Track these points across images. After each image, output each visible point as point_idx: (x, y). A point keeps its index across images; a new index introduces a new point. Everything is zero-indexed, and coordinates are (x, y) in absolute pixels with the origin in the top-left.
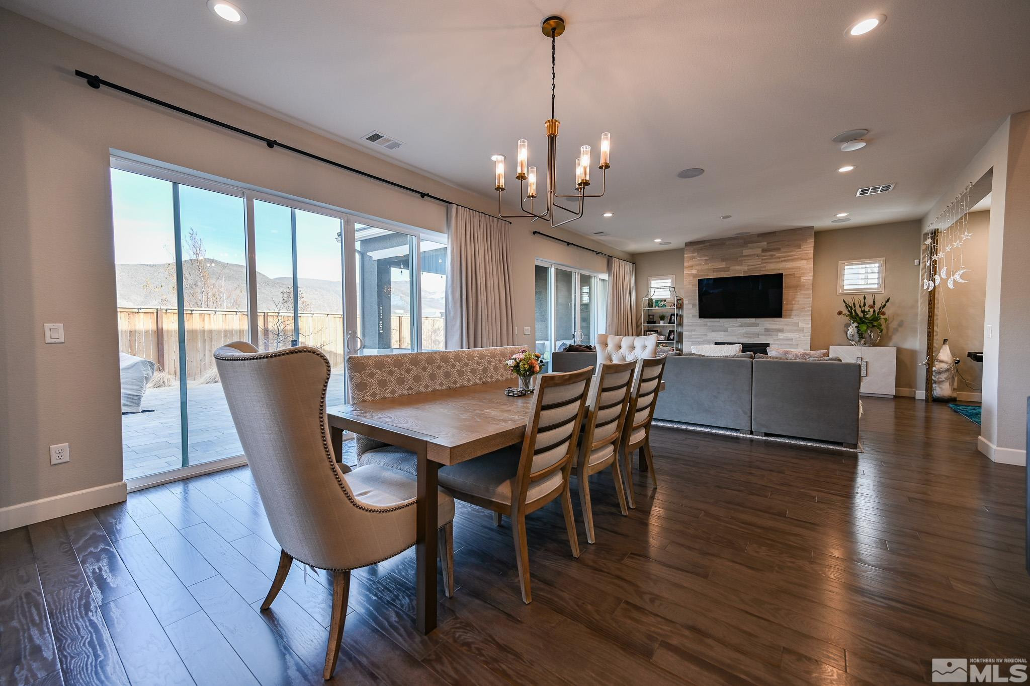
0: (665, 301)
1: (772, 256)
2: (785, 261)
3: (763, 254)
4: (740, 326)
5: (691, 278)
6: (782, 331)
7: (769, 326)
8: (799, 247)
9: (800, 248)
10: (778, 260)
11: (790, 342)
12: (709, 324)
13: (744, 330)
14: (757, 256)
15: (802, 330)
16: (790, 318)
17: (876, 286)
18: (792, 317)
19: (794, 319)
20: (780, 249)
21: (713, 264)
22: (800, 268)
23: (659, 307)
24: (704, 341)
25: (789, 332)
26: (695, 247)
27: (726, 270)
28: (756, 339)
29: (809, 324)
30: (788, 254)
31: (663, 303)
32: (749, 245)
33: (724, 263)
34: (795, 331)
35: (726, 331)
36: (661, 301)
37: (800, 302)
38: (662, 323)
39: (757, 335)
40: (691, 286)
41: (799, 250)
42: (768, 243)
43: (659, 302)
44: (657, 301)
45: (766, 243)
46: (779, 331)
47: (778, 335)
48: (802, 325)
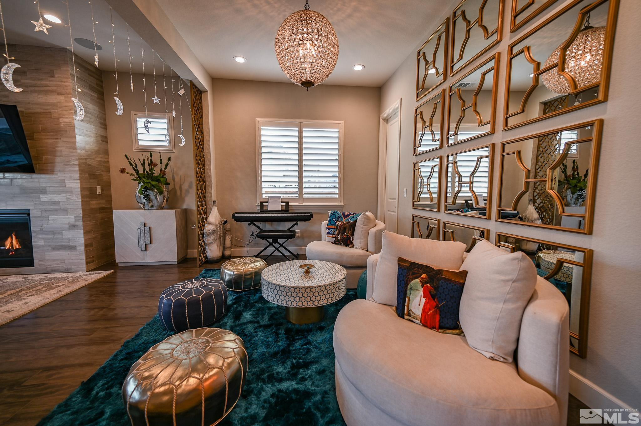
6: (44, 191)
8: (52, 75)
9: (54, 77)
15: (70, 191)
16: (53, 174)
17: (165, 144)
18: (55, 172)
19: (59, 176)
22: (57, 106)
25: (54, 193)
30: (39, 82)
34: (62, 192)
39: (11, 197)
41: (52, 79)
46: (41, 192)
47: (40, 198)
48: (68, 184)
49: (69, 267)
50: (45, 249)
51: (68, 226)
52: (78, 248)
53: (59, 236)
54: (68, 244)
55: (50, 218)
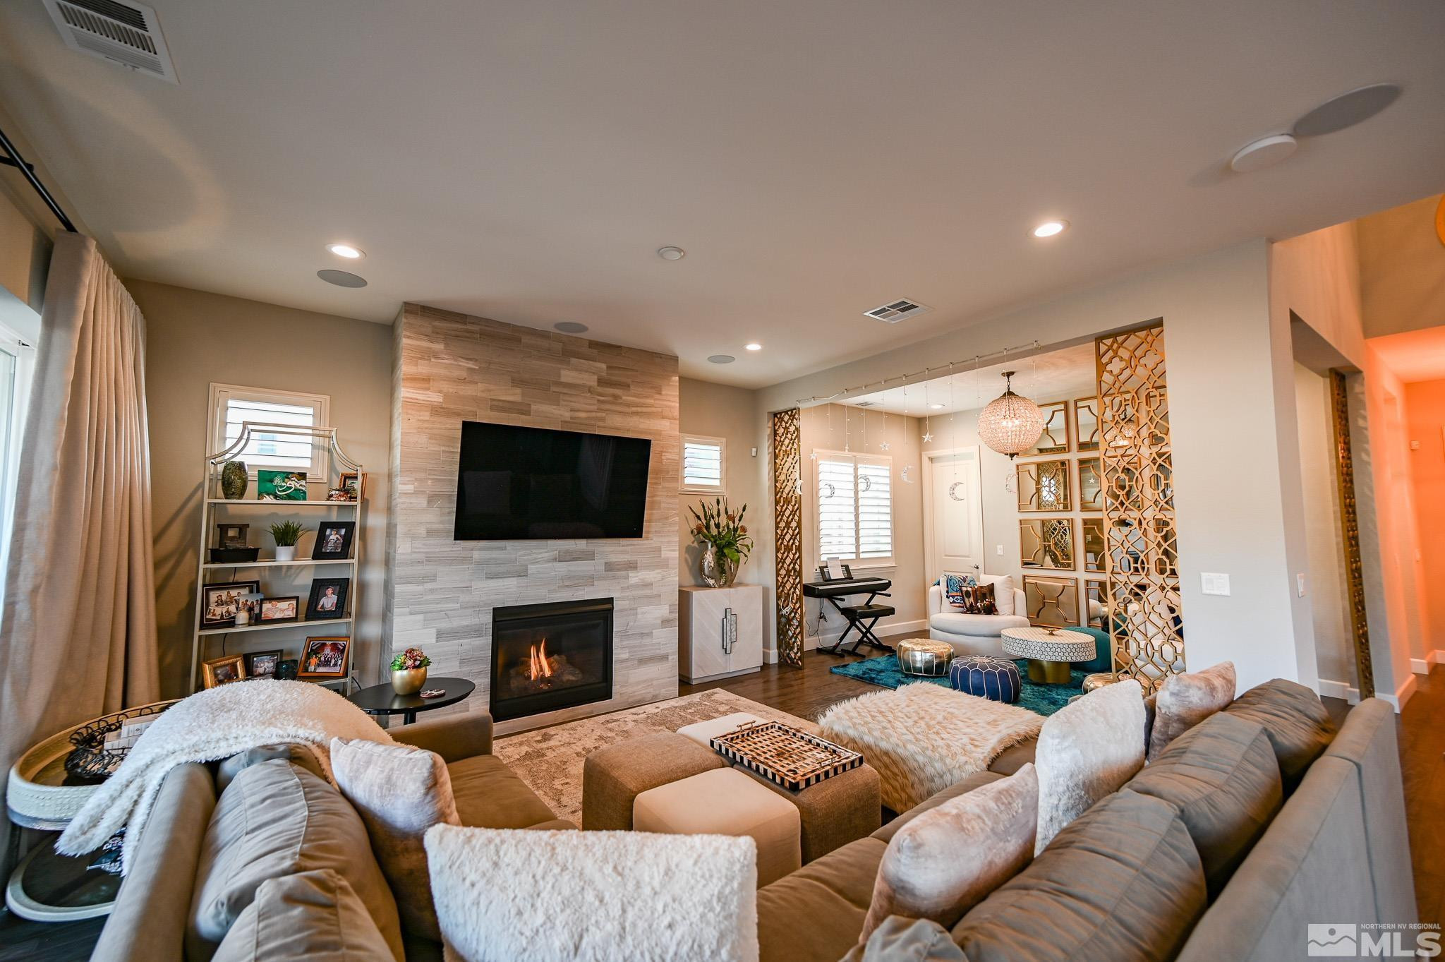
0: (302, 476)
1: (616, 397)
2: (637, 413)
3: (600, 389)
4: (555, 560)
5: (426, 415)
6: (632, 566)
7: (613, 558)
8: (657, 390)
9: (660, 394)
10: (627, 410)
11: (647, 592)
12: (476, 555)
13: (563, 568)
14: (590, 391)
15: (666, 564)
17: (717, 483)
19: (656, 540)
20: (629, 386)
21: (492, 387)
22: (660, 435)
23: (276, 497)
24: (462, 607)
25: (645, 568)
26: (437, 323)
27: (524, 410)
28: (587, 589)
29: (674, 550)
30: (642, 400)
31: (293, 483)
32: (574, 360)
33: (518, 391)
34: (657, 566)
35: (522, 573)
36: (287, 475)
37: (663, 505)
38: (284, 556)
39: (590, 580)
40: (423, 439)
41: (657, 396)
42: (608, 367)
43: (278, 481)
44: (267, 477)
45: (604, 366)
46: (631, 567)
47: (627, 578)
48: (665, 553)
49: (657, 692)
50: (629, 664)
51: (659, 622)
52: (670, 658)
53: (647, 641)
54: (658, 651)
55: (639, 610)
